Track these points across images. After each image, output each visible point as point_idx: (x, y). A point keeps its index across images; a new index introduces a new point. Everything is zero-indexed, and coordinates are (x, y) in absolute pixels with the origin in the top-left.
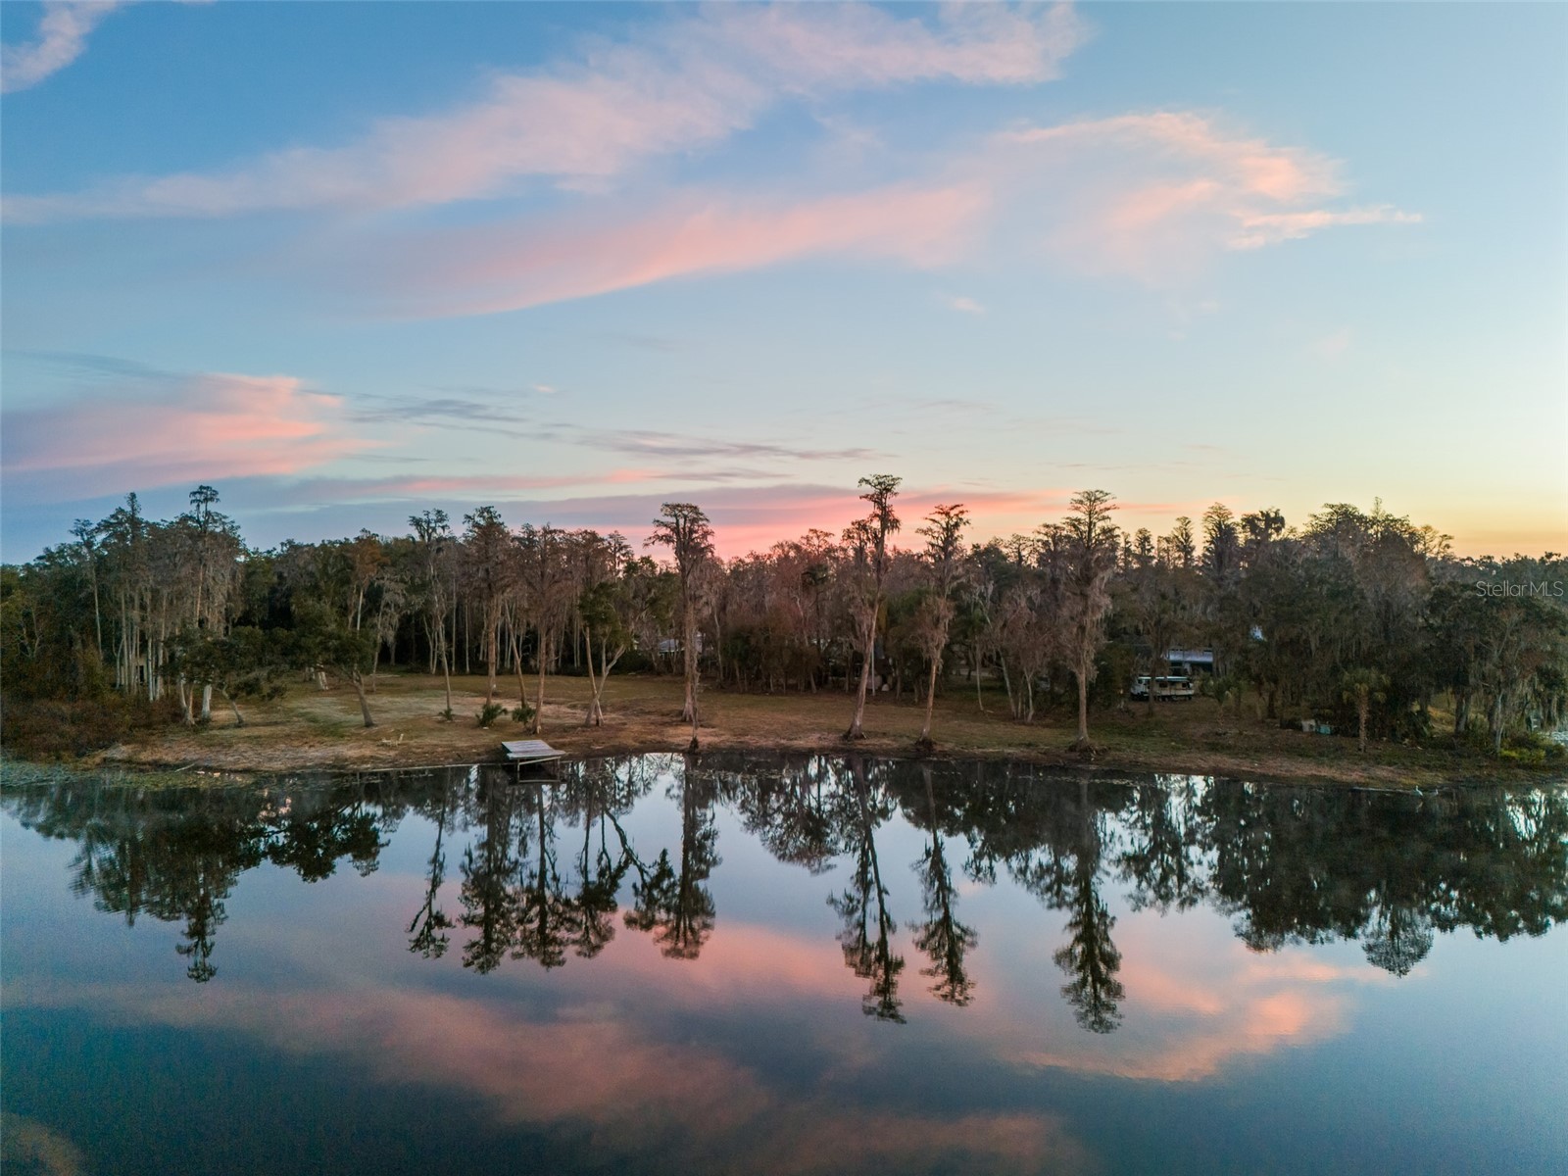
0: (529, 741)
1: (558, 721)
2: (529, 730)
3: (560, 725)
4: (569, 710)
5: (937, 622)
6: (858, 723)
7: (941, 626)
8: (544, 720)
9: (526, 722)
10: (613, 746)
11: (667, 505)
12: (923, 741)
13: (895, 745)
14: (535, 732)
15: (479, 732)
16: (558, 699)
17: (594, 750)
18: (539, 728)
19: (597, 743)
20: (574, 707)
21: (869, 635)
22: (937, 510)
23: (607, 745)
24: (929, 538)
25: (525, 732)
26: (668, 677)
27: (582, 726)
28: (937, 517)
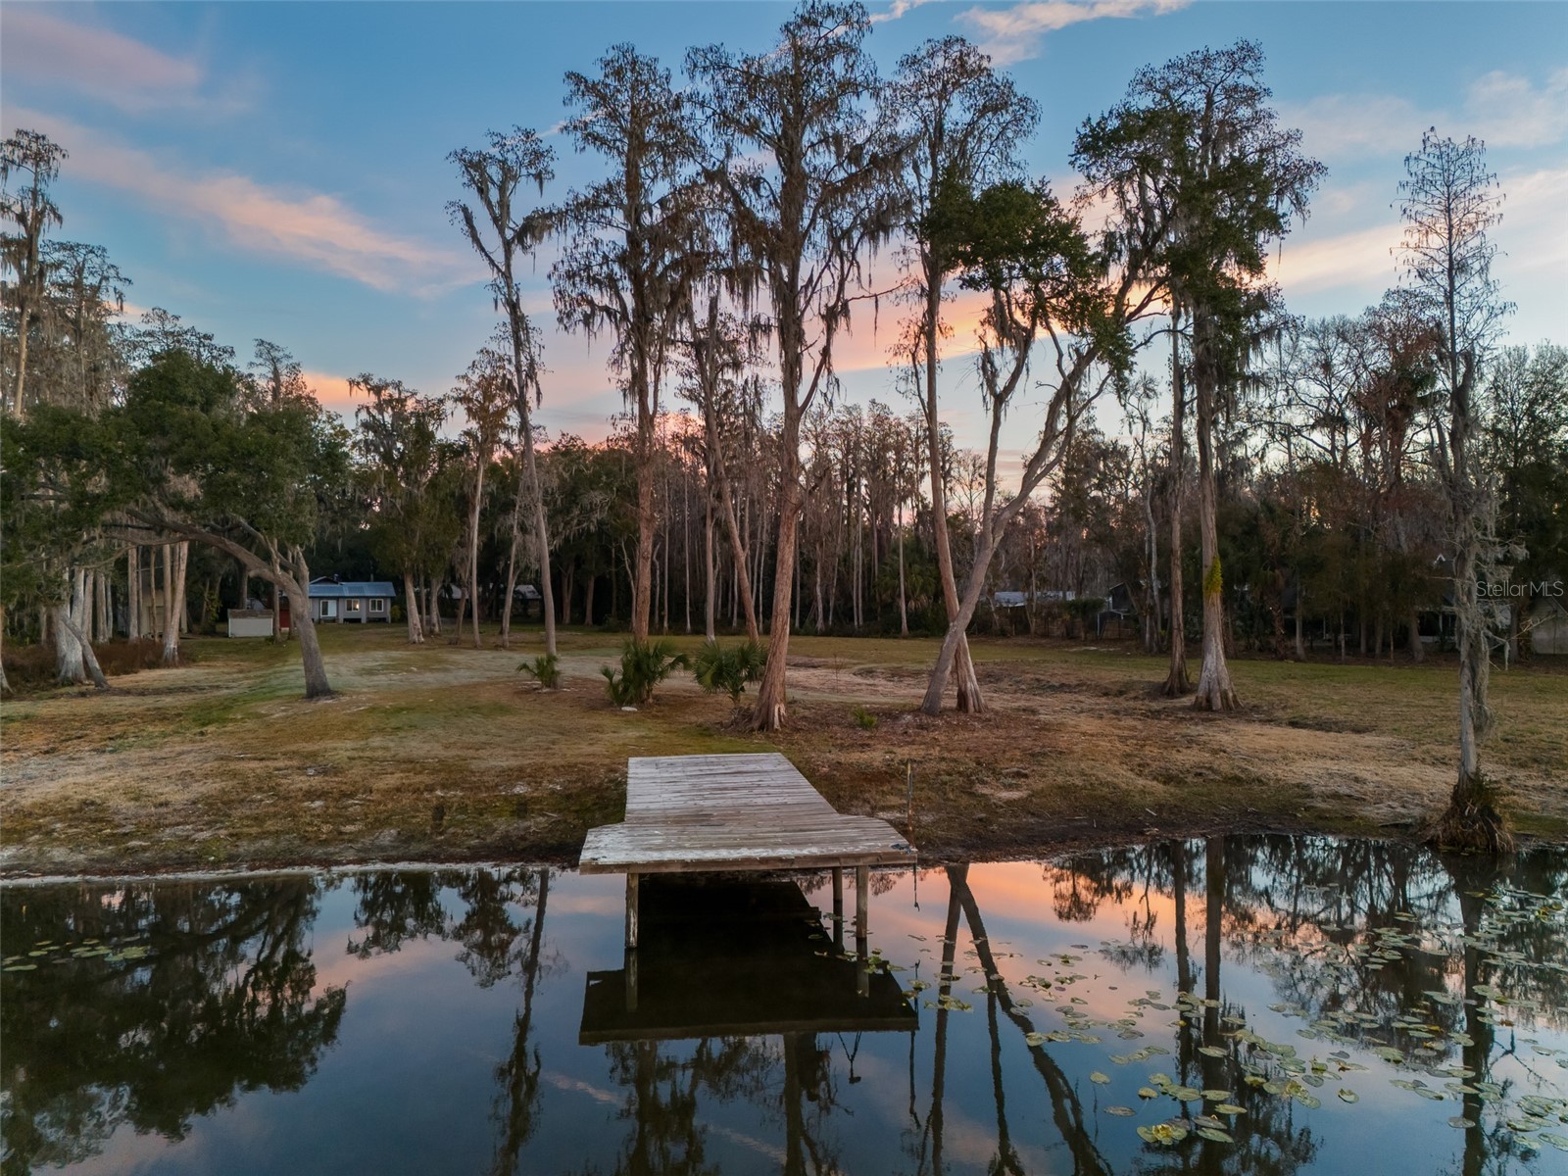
0: (734, 760)
1: (835, 698)
2: (747, 716)
3: (845, 708)
4: (858, 680)
8: (791, 693)
9: (737, 691)
10: (1065, 791)
14: (766, 725)
15: (605, 719)
16: (831, 660)
17: (992, 808)
18: (779, 709)
19: (996, 774)
20: (870, 673)
23: (1039, 785)
25: (734, 722)
26: (1020, 640)
27: (916, 711)
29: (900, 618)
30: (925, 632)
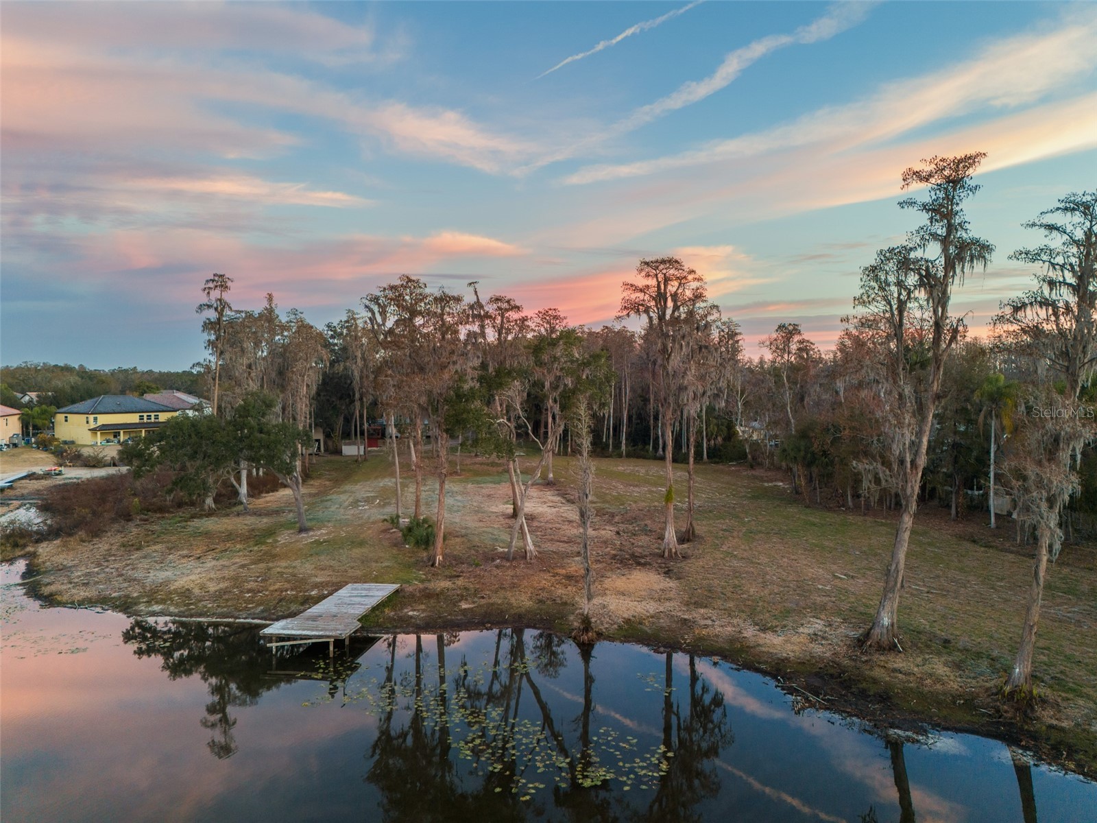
5: (1054, 444)
6: (886, 621)
7: (1064, 456)
11: (647, 264)
12: (1012, 693)
13: (954, 683)
18: (439, 558)
21: (913, 462)
22: (1062, 205)
24: (1041, 268)
28: (1059, 219)
29: (703, 451)
30: (717, 460)
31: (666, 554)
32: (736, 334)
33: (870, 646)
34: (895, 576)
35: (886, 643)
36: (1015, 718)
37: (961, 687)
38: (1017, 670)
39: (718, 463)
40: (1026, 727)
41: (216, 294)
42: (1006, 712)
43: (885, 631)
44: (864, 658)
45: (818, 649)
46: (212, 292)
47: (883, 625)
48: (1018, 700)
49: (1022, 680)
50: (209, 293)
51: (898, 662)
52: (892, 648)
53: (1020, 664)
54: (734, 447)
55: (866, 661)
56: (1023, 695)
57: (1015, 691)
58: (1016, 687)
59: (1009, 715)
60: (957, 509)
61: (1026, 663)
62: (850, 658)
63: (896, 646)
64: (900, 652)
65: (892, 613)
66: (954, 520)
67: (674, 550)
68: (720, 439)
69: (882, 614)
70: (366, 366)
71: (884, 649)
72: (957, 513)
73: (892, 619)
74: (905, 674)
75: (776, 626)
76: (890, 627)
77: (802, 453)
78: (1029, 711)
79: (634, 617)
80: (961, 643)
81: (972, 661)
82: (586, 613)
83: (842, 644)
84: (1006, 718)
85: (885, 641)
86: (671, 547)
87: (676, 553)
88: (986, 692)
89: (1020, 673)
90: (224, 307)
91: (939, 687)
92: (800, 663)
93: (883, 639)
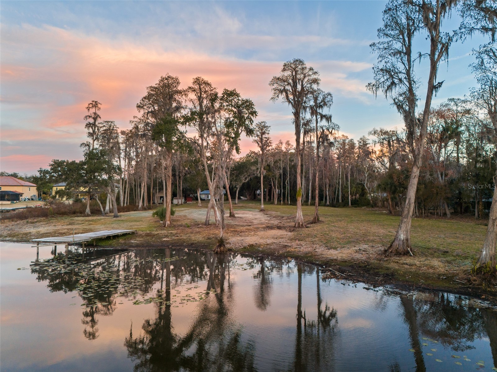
6: (402, 237)
12: (480, 269)
13: (443, 269)
29: (349, 201)
30: (356, 206)
31: (297, 225)
32: (367, 144)
33: (391, 252)
34: (408, 207)
35: (402, 250)
36: (481, 285)
37: (447, 270)
38: (484, 253)
39: (356, 207)
40: (489, 289)
41: (93, 110)
42: (475, 280)
43: (401, 243)
44: (386, 259)
45: (358, 256)
46: (90, 109)
47: (400, 239)
48: (484, 273)
49: (488, 260)
50: (89, 109)
51: (409, 260)
52: (406, 253)
53: (486, 248)
54: (365, 199)
55: (387, 260)
56: (488, 269)
57: (482, 267)
58: (483, 264)
59: (477, 282)
60: (478, 212)
61: (490, 247)
62: (378, 259)
63: (409, 252)
64: (411, 256)
65: (407, 231)
66: (477, 219)
67: (301, 223)
68: (358, 195)
69: (400, 232)
70: (182, 159)
71: (400, 254)
72: (479, 215)
73: (407, 236)
74: (410, 265)
75: (338, 247)
76: (405, 241)
77: (389, 186)
78: (492, 280)
79: (256, 244)
80: (455, 253)
81: (460, 260)
82: (221, 236)
83: (374, 253)
84: (474, 285)
85: (401, 249)
86: (299, 221)
87: (302, 225)
88: (464, 272)
89: (486, 254)
90: (97, 116)
91: (431, 271)
92: (343, 261)
93: (400, 248)
